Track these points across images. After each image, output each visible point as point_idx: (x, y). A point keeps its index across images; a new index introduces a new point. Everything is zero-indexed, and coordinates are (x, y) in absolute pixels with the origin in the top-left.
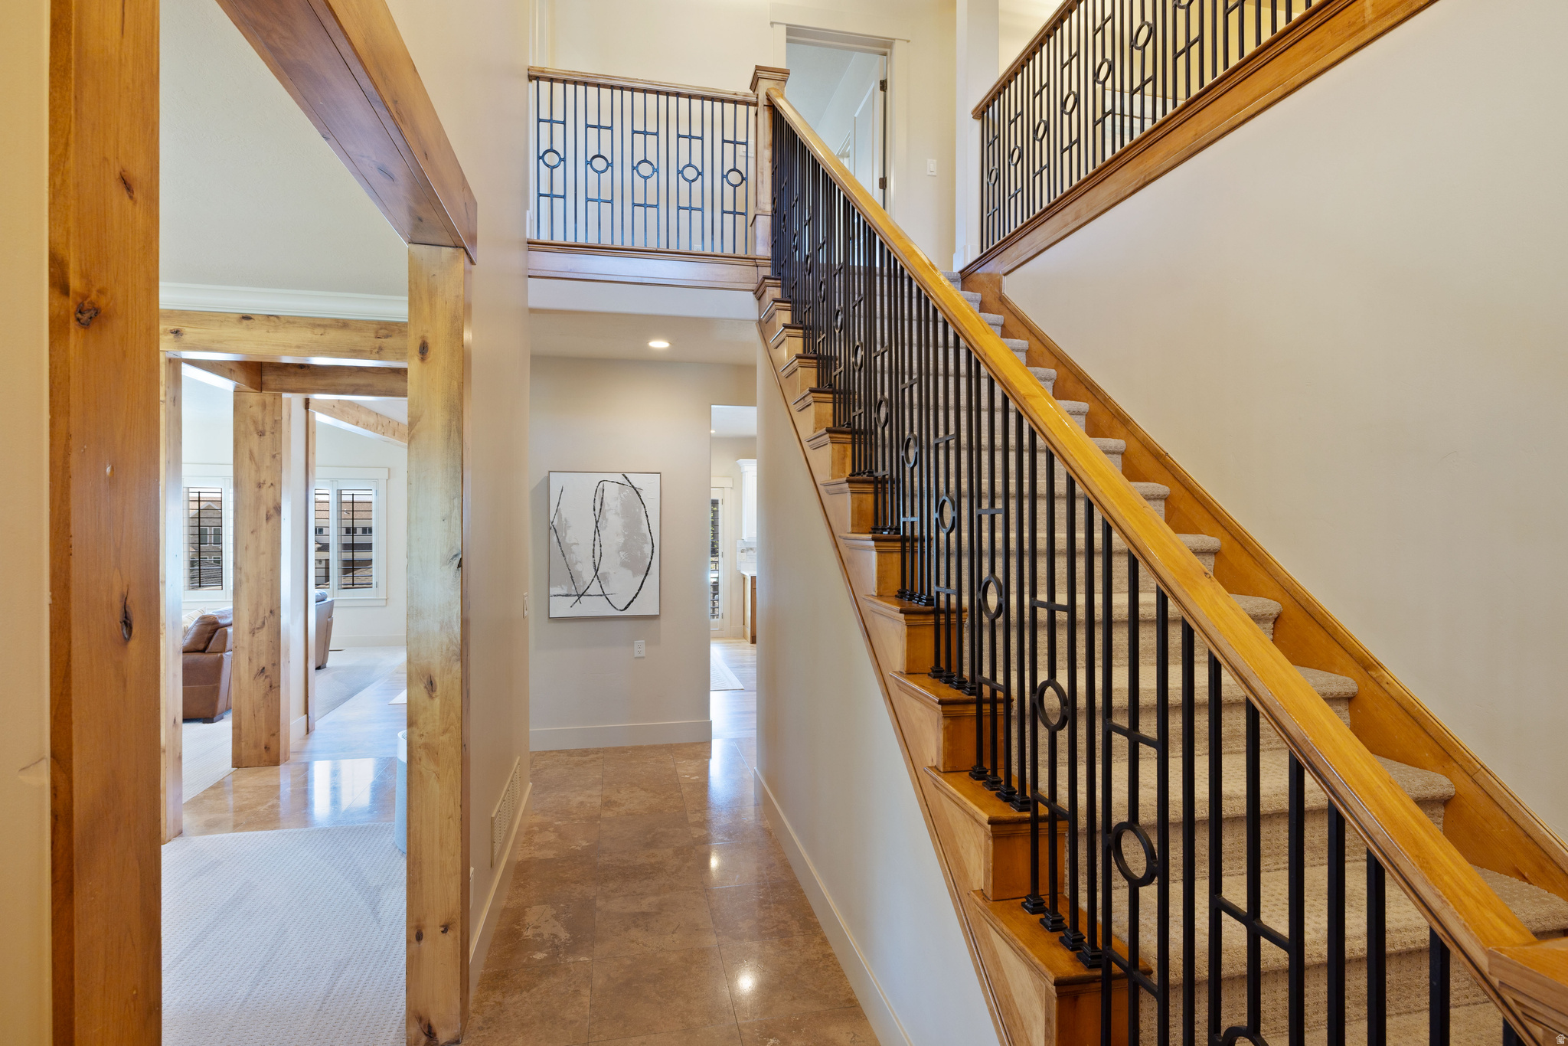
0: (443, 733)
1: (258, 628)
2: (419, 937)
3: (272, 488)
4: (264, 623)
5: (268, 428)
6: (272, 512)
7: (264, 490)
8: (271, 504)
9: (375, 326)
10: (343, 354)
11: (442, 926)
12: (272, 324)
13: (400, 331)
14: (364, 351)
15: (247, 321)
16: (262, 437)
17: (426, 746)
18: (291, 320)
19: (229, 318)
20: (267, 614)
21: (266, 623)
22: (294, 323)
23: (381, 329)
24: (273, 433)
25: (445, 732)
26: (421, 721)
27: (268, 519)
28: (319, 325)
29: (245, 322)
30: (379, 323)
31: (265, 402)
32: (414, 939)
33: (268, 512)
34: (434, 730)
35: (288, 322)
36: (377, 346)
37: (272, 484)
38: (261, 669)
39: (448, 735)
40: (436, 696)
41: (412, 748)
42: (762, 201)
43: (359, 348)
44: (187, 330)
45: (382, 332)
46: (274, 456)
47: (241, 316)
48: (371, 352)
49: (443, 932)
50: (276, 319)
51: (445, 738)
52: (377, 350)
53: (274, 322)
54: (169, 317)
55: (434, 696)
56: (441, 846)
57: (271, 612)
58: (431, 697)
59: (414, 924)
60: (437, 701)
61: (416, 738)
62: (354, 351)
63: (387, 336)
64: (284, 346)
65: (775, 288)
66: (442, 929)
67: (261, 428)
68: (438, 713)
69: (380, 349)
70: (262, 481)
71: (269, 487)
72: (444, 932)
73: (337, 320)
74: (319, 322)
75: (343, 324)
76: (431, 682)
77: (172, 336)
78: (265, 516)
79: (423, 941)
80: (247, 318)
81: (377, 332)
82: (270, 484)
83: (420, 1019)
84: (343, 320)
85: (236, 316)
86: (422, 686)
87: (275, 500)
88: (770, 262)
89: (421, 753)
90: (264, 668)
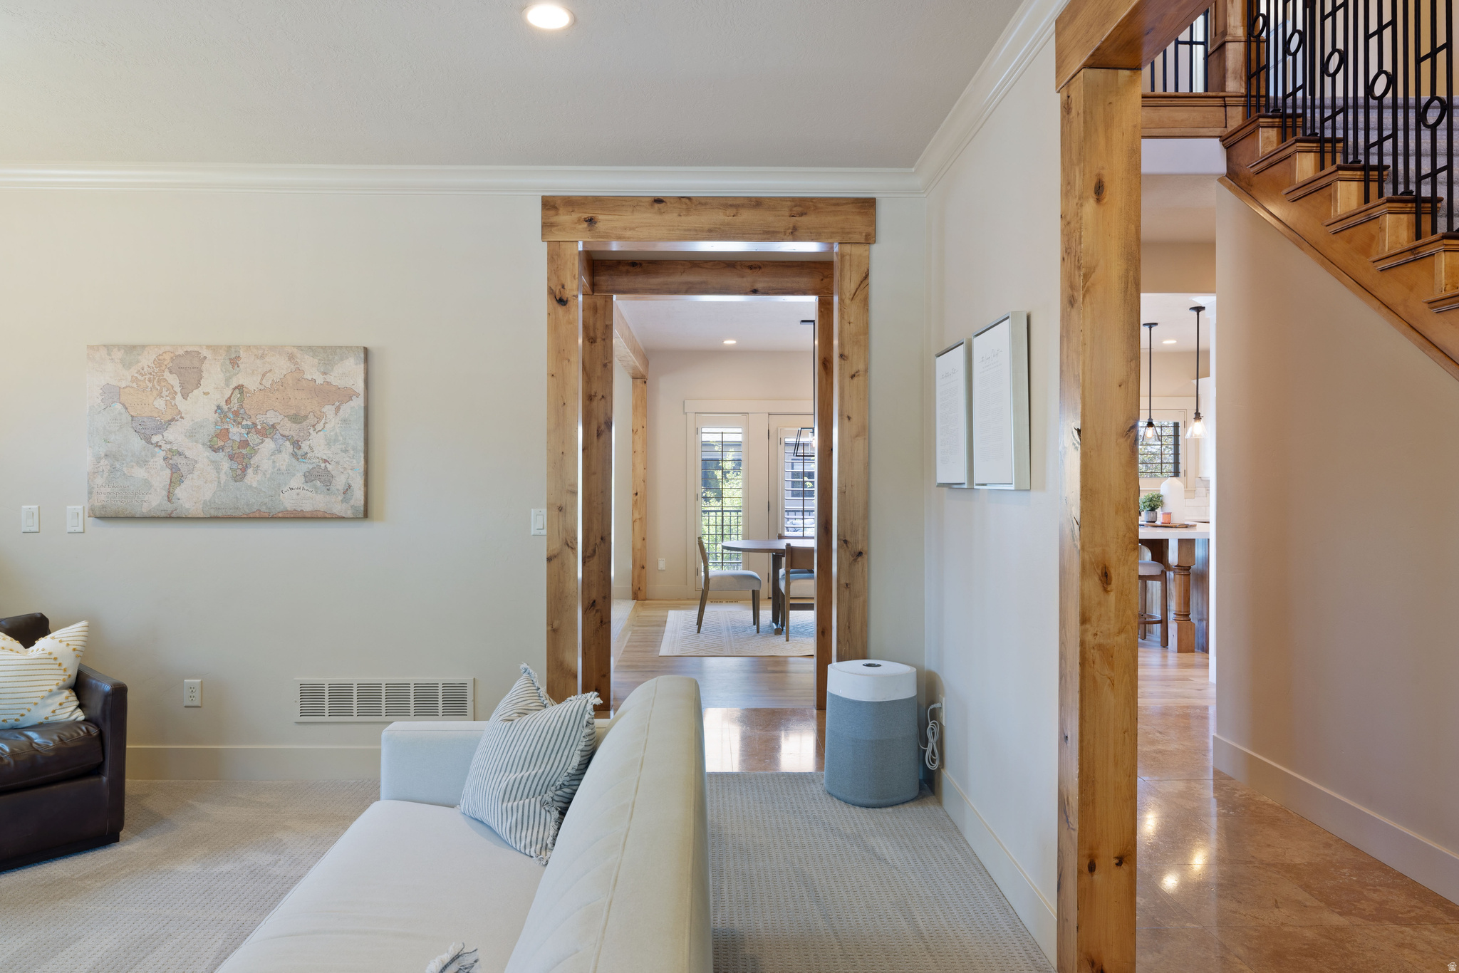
0: (1119, 633)
1: (589, 557)
2: (1092, 868)
3: (603, 400)
4: (594, 551)
5: (599, 334)
6: (603, 427)
7: (595, 403)
8: (602, 420)
9: (789, 203)
10: (756, 236)
11: (1117, 858)
12: (684, 206)
13: (816, 208)
14: (778, 232)
15: (658, 205)
16: (594, 345)
17: (1100, 647)
18: (703, 201)
19: (641, 202)
20: (598, 540)
21: (597, 551)
22: (706, 204)
23: (796, 206)
24: (604, 340)
25: (1121, 631)
26: (1094, 618)
27: (599, 435)
28: (731, 206)
29: (657, 206)
30: (793, 199)
31: (596, 306)
32: (1086, 869)
33: (599, 427)
34: (1109, 629)
35: (700, 203)
36: (791, 226)
37: (603, 397)
38: (591, 602)
39: (1123, 636)
40: (1111, 591)
41: (1085, 648)
42: (1232, 24)
43: (771, 229)
44: (600, 217)
45: (798, 209)
46: (605, 365)
47: (653, 199)
48: (785, 233)
49: (1117, 864)
50: (687, 201)
51: (1121, 639)
52: (790, 231)
53: (686, 204)
54: (584, 204)
55: (1109, 589)
56: (1116, 764)
57: (602, 539)
58: (1106, 591)
59: (1087, 852)
60: (1112, 597)
61: (1089, 637)
62: (768, 233)
63: (801, 215)
64: (696, 230)
65: (1270, 129)
66: (1116, 861)
67: (592, 334)
68: (1113, 610)
69: (795, 229)
70: (593, 394)
71: (600, 400)
72: (1119, 864)
73: (749, 199)
74: (730, 202)
75: (757, 203)
76: (1106, 573)
77: (585, 225)
78: (596, 432)
79: (1096, 871)
80: (658, 201)
81: (791, 210)
82: (601, 397)
83: (1093, 964)
84: (756, 198)
85: (649, 199)
86: (1097, 579)
87: (606, 414)
88: (1243, 99)
89: (1095, 655)
90: (594, 601)
